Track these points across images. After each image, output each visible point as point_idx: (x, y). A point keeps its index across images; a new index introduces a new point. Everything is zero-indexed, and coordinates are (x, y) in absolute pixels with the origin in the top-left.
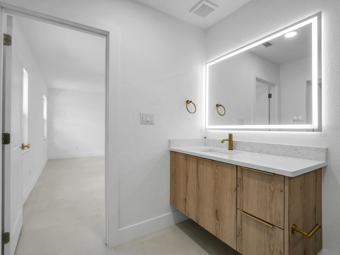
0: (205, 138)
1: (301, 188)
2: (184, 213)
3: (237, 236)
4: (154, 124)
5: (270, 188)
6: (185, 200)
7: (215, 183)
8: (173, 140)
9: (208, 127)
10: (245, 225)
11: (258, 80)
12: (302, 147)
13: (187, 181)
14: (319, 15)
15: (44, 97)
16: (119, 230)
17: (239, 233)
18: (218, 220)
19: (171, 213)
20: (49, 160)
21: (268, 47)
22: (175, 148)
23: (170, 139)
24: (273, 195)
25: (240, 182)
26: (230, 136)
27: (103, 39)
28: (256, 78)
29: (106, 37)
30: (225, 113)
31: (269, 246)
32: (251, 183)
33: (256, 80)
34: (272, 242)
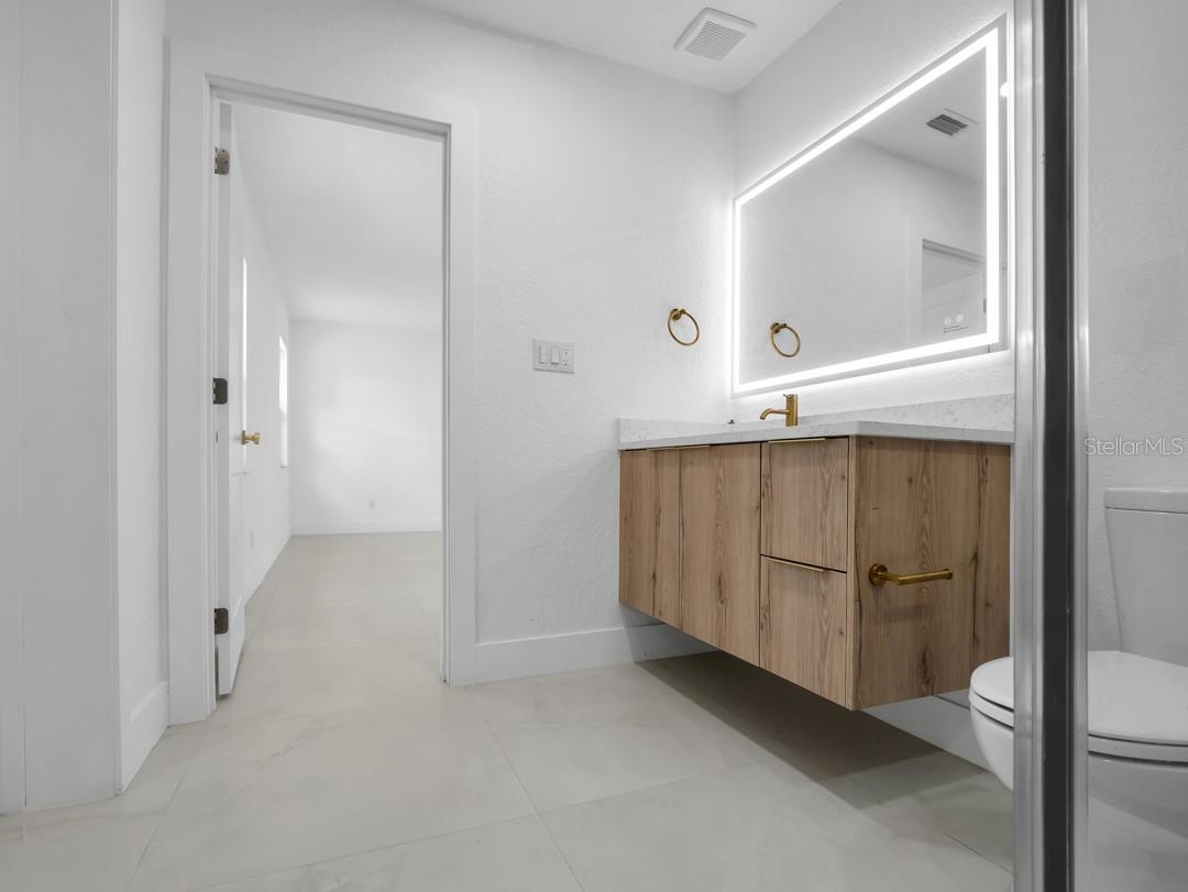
0: (732, 422)
1: (910, 480)
2: (651, 614)
3: (761, 626)
4: (572, 373)
5: (823, 476)
6: (654, 576)
7: (717, 506)
8: (628, 420)
9: (740, 388)
10: (776, 592)
11: (929, 247)
12: (961, 402)
13: (657, 524)
14: (1000, 23)
15: (282, 346)
16: (479, 645)
17: (764, 619)
18: (722, 602)
19: (623, 628)
20: (293, 537)
21: (955, 134)
22: (632, 440)
23: (621, 417)
24: (828, 492)
25: (767, 485)
26: (791, 400)
27: (436, 146)
28: (924, 240)
29: (442, 139)
30: (798, 349)
31: (821, 624)
32: (791, 477)
33: (924, 247)
34: (825, 612)
